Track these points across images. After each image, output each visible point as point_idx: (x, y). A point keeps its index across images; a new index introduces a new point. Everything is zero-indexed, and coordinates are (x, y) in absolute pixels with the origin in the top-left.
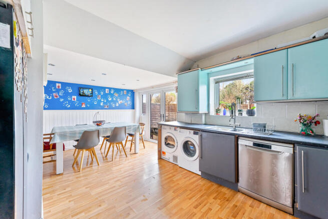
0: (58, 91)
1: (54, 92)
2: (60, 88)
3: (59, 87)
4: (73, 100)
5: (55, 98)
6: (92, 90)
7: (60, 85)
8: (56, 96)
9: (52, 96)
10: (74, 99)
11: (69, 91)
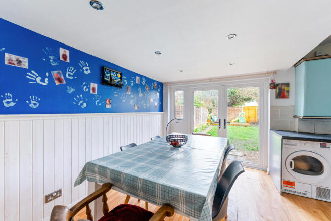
0: (63, 67)
1: (55, 68)
2: (68, 60)
3: (64, 56)
4: (91, 92)
5: (57, 83)
6: (121, 74)
7: (68, 53)
8: (59, 80)
9: (50, 78)
10: (94, 89)
11: (85, 72)
